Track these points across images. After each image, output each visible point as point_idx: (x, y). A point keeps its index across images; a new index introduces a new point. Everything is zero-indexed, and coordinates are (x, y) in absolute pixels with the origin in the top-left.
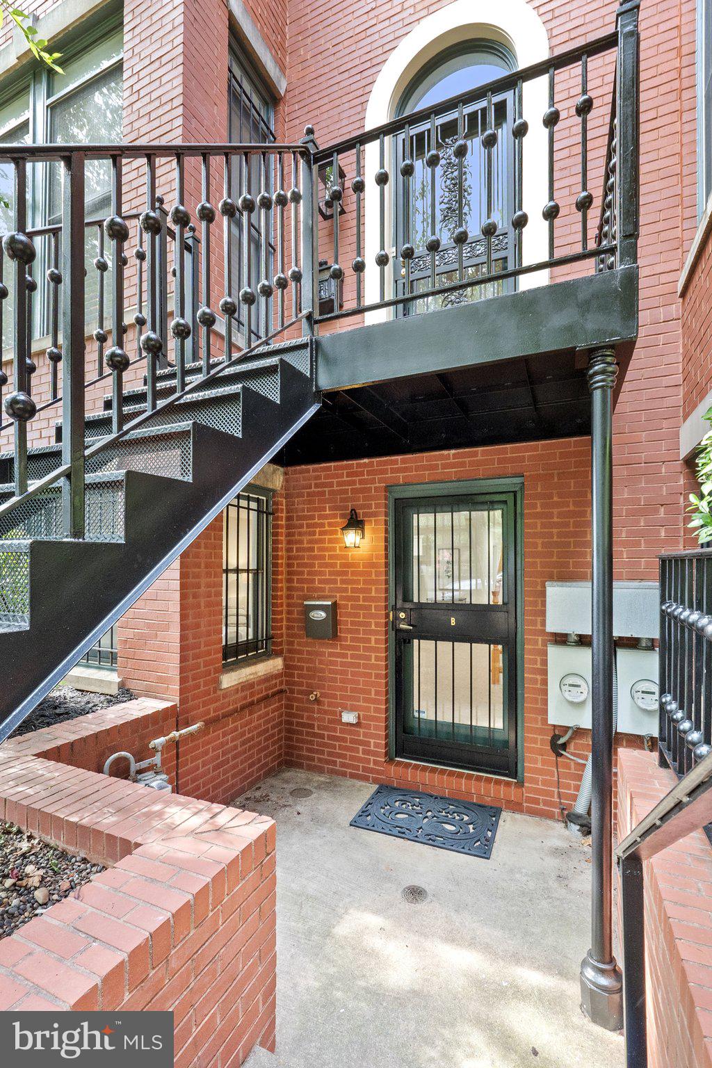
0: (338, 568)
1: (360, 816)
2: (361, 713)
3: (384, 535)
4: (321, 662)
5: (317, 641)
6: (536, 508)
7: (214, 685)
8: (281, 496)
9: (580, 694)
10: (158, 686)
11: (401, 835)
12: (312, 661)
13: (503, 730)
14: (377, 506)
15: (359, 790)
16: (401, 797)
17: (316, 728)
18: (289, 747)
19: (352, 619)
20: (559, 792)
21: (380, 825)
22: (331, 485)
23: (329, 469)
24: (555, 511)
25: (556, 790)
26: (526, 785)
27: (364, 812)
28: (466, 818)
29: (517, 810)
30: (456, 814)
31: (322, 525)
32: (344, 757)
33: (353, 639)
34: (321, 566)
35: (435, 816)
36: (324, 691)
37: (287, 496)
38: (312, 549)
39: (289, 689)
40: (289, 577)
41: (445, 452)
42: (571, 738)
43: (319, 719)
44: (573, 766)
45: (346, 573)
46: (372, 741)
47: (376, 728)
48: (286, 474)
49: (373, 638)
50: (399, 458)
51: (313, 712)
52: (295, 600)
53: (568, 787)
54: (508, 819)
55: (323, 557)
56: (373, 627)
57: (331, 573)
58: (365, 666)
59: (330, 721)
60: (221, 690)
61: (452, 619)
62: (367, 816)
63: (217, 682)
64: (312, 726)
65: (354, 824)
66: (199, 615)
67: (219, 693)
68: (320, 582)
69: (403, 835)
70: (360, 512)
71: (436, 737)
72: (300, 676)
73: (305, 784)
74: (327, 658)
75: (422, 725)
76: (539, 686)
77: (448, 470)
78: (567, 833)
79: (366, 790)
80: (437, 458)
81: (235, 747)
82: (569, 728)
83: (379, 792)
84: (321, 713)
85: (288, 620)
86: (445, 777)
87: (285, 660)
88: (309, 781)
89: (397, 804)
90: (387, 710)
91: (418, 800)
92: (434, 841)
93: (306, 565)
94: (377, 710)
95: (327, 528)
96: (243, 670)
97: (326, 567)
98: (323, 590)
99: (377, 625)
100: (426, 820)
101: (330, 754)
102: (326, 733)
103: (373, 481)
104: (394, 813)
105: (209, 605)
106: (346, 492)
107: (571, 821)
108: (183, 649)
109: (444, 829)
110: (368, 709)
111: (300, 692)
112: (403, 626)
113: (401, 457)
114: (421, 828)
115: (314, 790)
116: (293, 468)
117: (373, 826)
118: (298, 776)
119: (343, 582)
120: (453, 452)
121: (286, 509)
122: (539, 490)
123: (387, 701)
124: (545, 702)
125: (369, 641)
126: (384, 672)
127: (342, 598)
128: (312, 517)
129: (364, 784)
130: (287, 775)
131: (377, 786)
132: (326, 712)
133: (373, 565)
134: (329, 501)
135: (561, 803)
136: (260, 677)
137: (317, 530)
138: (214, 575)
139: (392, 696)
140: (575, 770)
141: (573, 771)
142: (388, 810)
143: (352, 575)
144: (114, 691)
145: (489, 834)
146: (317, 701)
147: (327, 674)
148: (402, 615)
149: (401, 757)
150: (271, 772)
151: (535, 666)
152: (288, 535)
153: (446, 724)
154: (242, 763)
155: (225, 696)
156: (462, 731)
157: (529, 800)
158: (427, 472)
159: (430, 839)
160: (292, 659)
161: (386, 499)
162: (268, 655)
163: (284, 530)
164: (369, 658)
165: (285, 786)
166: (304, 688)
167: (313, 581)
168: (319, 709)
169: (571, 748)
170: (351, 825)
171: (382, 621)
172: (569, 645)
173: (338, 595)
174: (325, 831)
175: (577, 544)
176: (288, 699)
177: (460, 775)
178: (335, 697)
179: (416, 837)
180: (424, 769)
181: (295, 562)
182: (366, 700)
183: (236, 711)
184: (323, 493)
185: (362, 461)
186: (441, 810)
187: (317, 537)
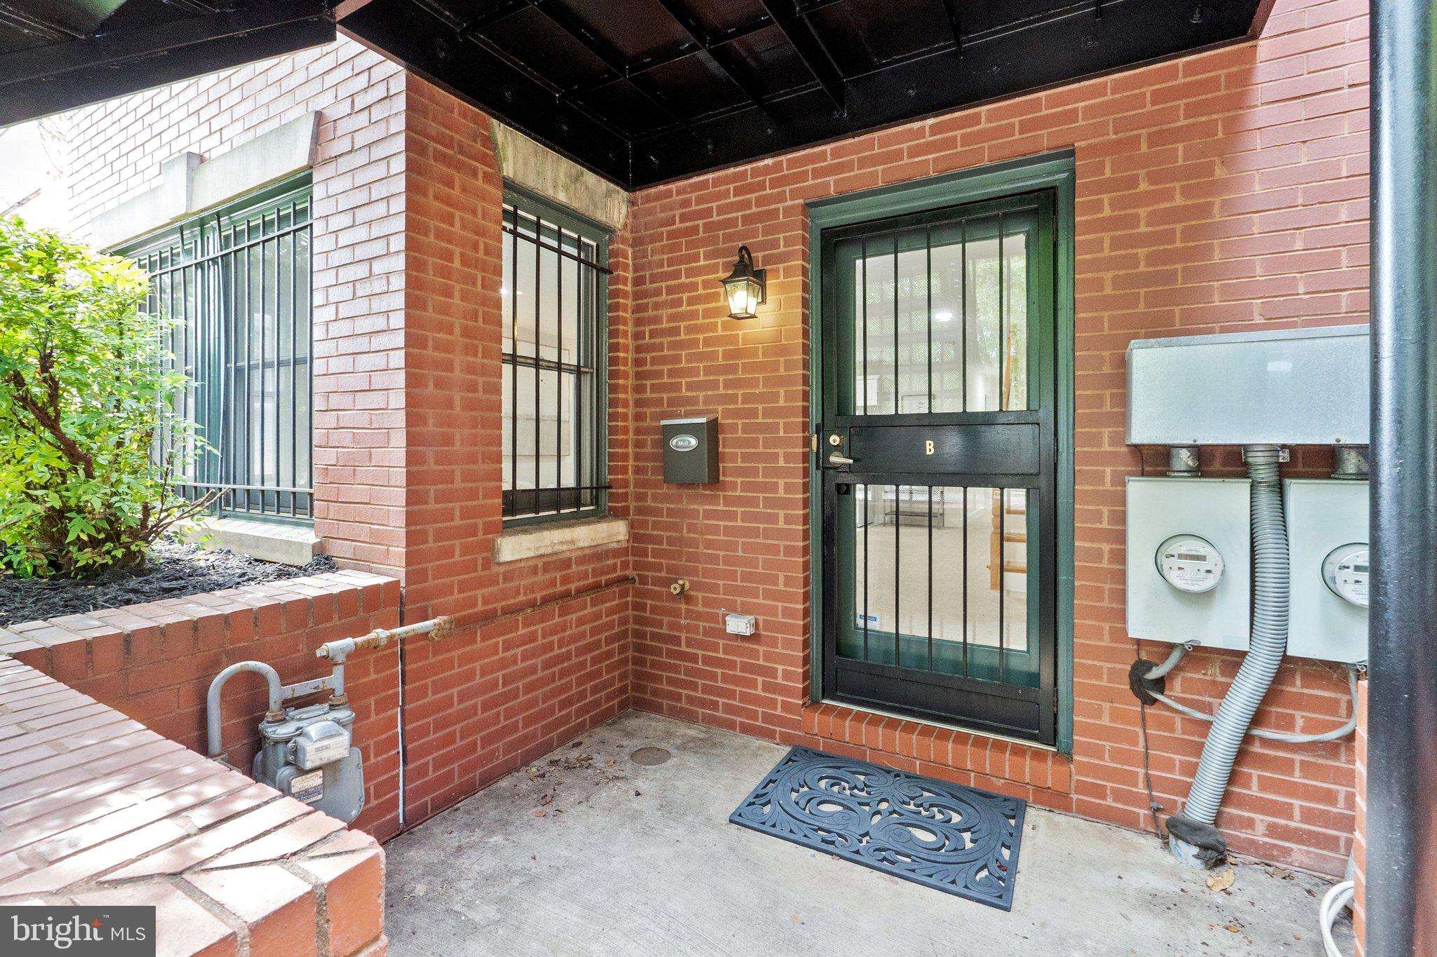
0: (721, 361)
1: (750, 804)
2: (761, 618)
3: (800, 293)
4: (692, 529)
5: (685, 492)
6: (1101, 210)
7: (485, 554)
8: (624, 240)
9: (1203, 574)
10: (372, 550)
11: (827, 847)
12: (676, 527)
13: (1028, 651)
14: (788, 242)
15: (755, 755)
16: (831, 772)
17: (683, 643)
18: (638, 675)
19: (743, 450)
20: (1147, 776)
21: (786, 824)
22: (707, 213)
23: (704, 185)
24: (1142, 212)
25: (1142, 771)
26: (1076, 757)
27: (759, 798)
28: (956, 818)
29: (1058, 808)
30: (935, 809)
31: (693, 287)
32: (730, 694)
33: (746, 487)
34: (690, 358)
35: (894, 812)
36: (696, 579)
37: (637, 242)
38: (675, 331)
39: (638, 575)
40: (639, 382)
41: (916, 125)
42: (1177, 668)
43: (689, 629)
44: (1178, 724)
45: (734, 368)
46: (780, 668)
47: (788, 644)
48: (632, 203)
49: (781, 482)
50: (828, 148)
51: (679, 616)
52: (648, 423)
53: (1169, 765)
54: (1042, 823)
55: (694, 343)
56: (781, 463)
57: (708, 371)
58: (767, 534)
59: (706, 632)
60: (500, 564)
61: (928, 442)
62: (764, 805)
63: (492, 549)
64: (676, 641)
65: (736, 819)
66: (449, 422)
67: (495, 569)
68: (690, 387)
69: (831, 848)
70: (758, 255)
71: (898, 662)
72: (656, 554)
73: (662, 739)
74: (702, 521)
75: (872, 643)
76: (1105, 564)
77: (920, 159)
78: (1167, 859)
79: (766, 756)
80: (899, 139)
81: (533, 670)
82: (1171, 647)
83: (790, 760)
84: (690, 618)
85: (637, 457)
86: (914, 737)
87: (632, 526)
88: (669, 734)
89: (823, 784)
90: (806, 613)
91: (862, 778)
92: (893, 863)
93: (664, 360)
94: (788, 613)
95: (701, 291)
96: (546, 534)
97: (701, 361)
98: (694, 401)
99: (788, 458)
100: (877, 818)
101: (707, 690)
102: (700, 652)
103: (781, 198)
104: (814, 802)
105: (470, 405)
106: (732, 223)
107: (1178, 837)
108: (411, 479)
109: (912, 838)
110: (772, 611)
111: (657, 582)
112: (836, 459)
113: (833, 145)
114: (867, 834)
115: (673, 751)
116: (645, 192)
117: (774, 826)
118: (650, 726)
119: (728, 384)
120: (931, 121)
121: (634, 265)
122: (1108, 173)
123: (806, 597)
124: (1121, 596)
125: (774, 488)
126: (801, 544)
127: (727, 413)
128: (676, 275)
129: (765, 744)
130: (632, 723)
131: (788, 749)
132: (699, 616)
133: (782, 350)
134: (704, 242)
135: (1151, 798)
136: (582, 548)
137: (685, 296)
138: (483, 353)
139: (816, 588)
140: (1184, 733)
141: (1178, 734)
142: (805, 794)
143: (744, 371)
144: (306, 558)
145: (1006, 853)
146: (684, 596)
147: (701, 549)
148: (834, 440)
149: (833, 699)
150: (603, 718)
151: (1098, 525)
152: (638, 309)
153: (919, 641)
154: (546, 698)
155: (508, 576)
156: (948, 654)
157: (1083, 788)
158: (880, 168)
159: (885, 859)
160: (644, 524)
161: (805, 227)
162: (599, 515)
163: (629, 302)
164: (773, 519)
165: (625, 743)
166: (664, 574)
167: (677, 387)
168: (688, 611)
169: (1177, 686)
170: (731, 821)
171: (797, 450)
172: (1175, 477)
173: (720, 408)
174: (681, 831)
175: (1189, 274)
176: (638, 593)
177: (944, 736)
178: (714, 588)
179: (857, 852)
180: (875, 721)
181: (648, 356)
182: (770, 595)
183: (532, 604)
184: (695, 230)
185: (761, 164)
186: (907, 800)
187: (684, 308)
